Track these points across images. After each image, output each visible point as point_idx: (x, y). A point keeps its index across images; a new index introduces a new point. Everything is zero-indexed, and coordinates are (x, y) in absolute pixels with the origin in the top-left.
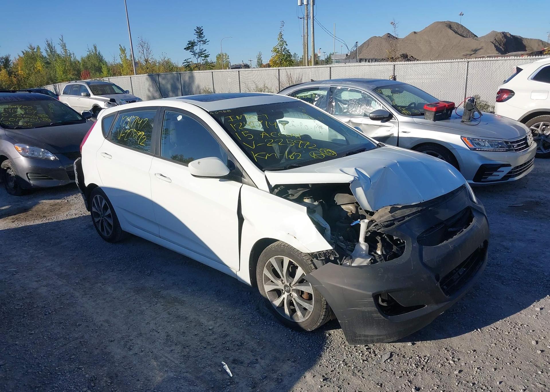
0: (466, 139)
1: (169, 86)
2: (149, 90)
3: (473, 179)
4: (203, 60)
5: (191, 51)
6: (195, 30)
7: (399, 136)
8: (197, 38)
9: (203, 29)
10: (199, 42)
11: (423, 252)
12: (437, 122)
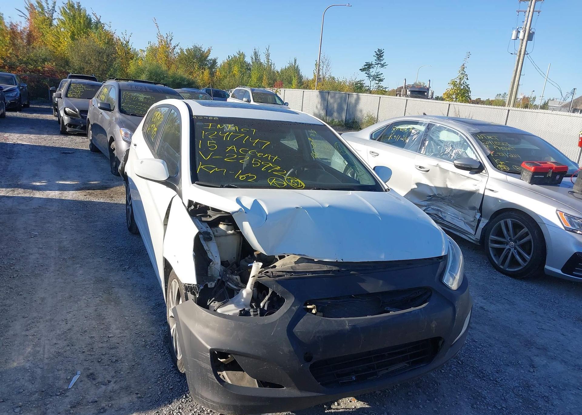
0: (563, 215)
1: (336, 106)
2: (317, 107)
3: (562, 269)
4: (376, 83)
5: (366, 73)
6: (375, 52)
7: (485, 194)
8: (375, 60)
9: (384, 52)
10: (376, 64)
11: (302, 319)
12: (535, 186)
